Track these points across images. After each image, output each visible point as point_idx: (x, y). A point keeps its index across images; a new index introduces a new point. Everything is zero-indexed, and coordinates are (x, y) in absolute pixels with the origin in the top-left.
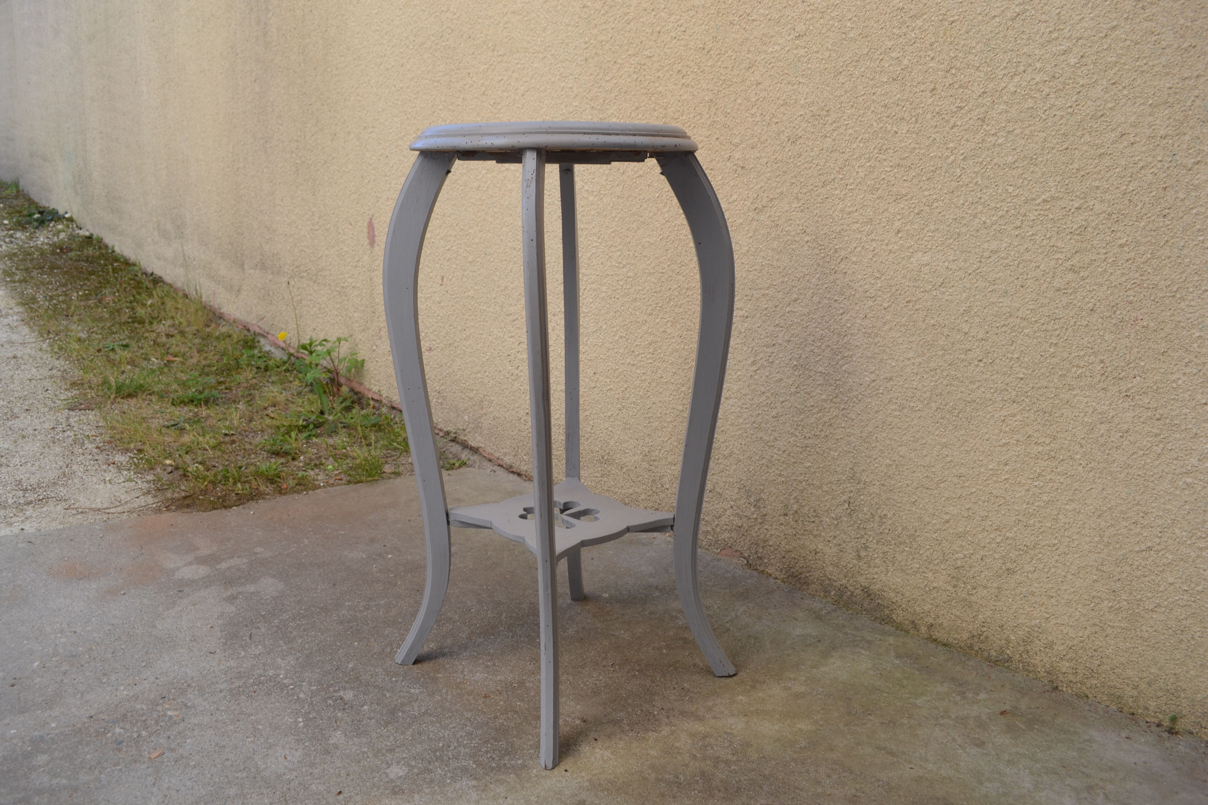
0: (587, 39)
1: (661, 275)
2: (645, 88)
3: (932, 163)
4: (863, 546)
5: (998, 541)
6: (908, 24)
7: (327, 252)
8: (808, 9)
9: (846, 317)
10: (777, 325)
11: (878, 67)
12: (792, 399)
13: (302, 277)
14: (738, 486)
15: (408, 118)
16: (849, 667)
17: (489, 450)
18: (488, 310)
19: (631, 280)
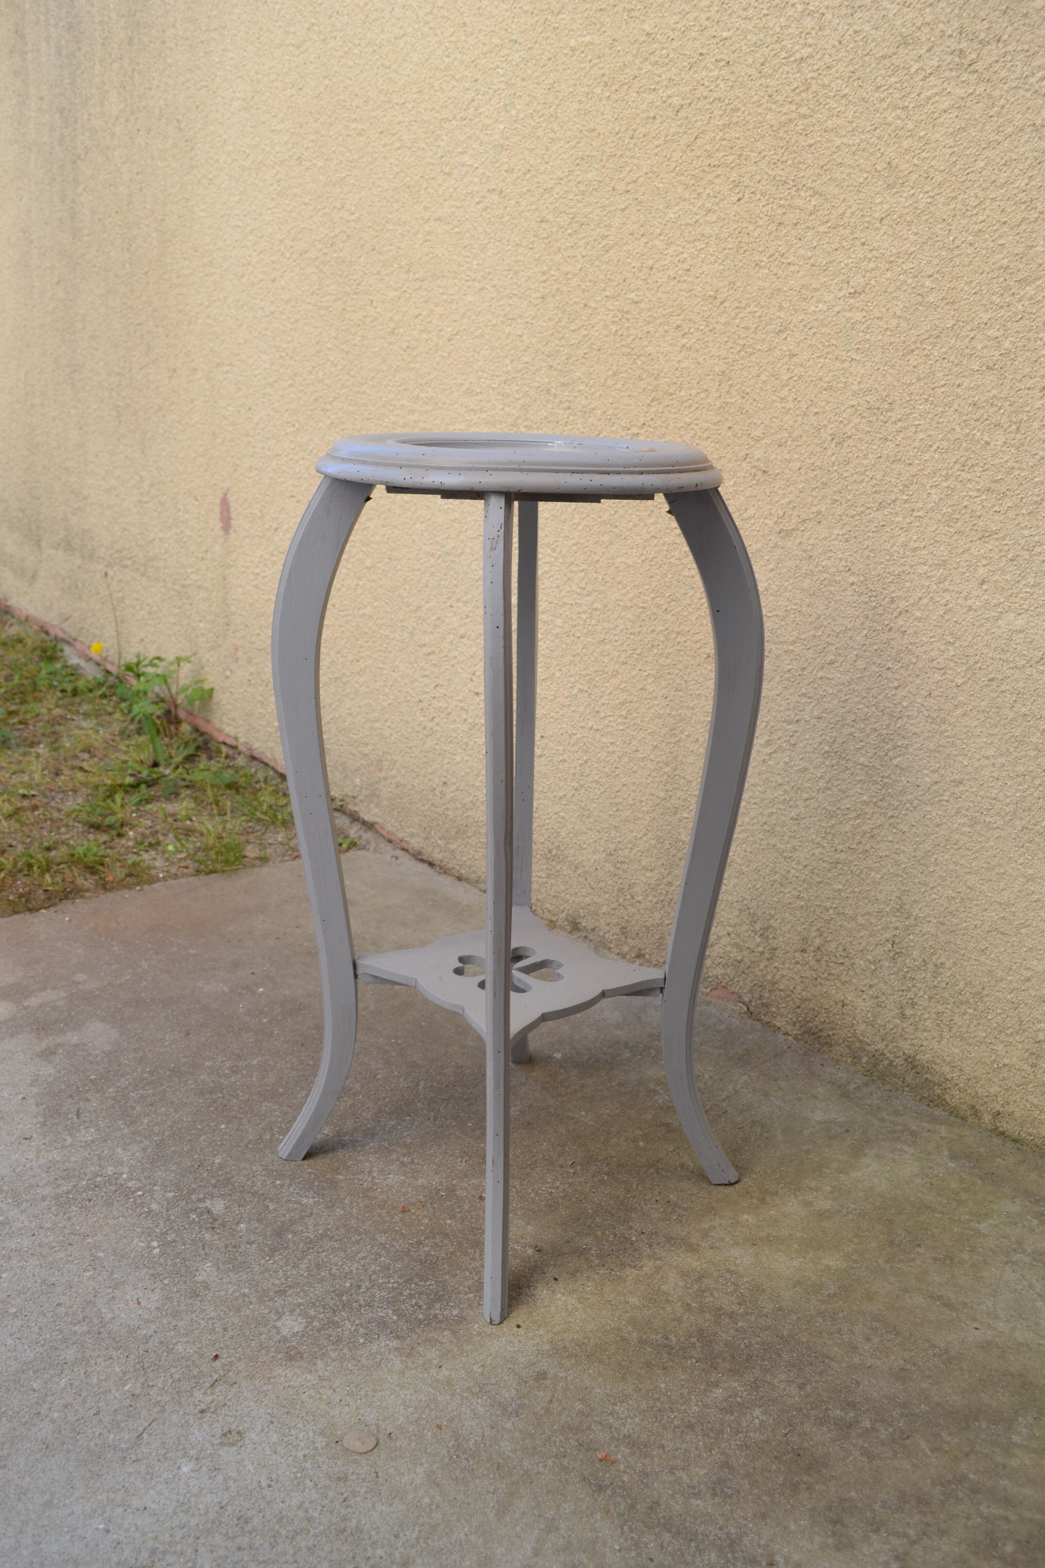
0: (545, 268)
1: (641, 610)
2: (627, 346)
3: (1036, 491)
4: (910, 1002)
6: (1013, 291)
7: (161, 535)
8: (869, 255)
9: (901, 693)
10: (804, 695)
11: (967, 348)
12: (820, 796)
13: (125, 567)
14: (739, 907)
15: (281, 357)
16: (888, 1172)
17: (389, 827)
18: (392, 636)
19: (598, 613)
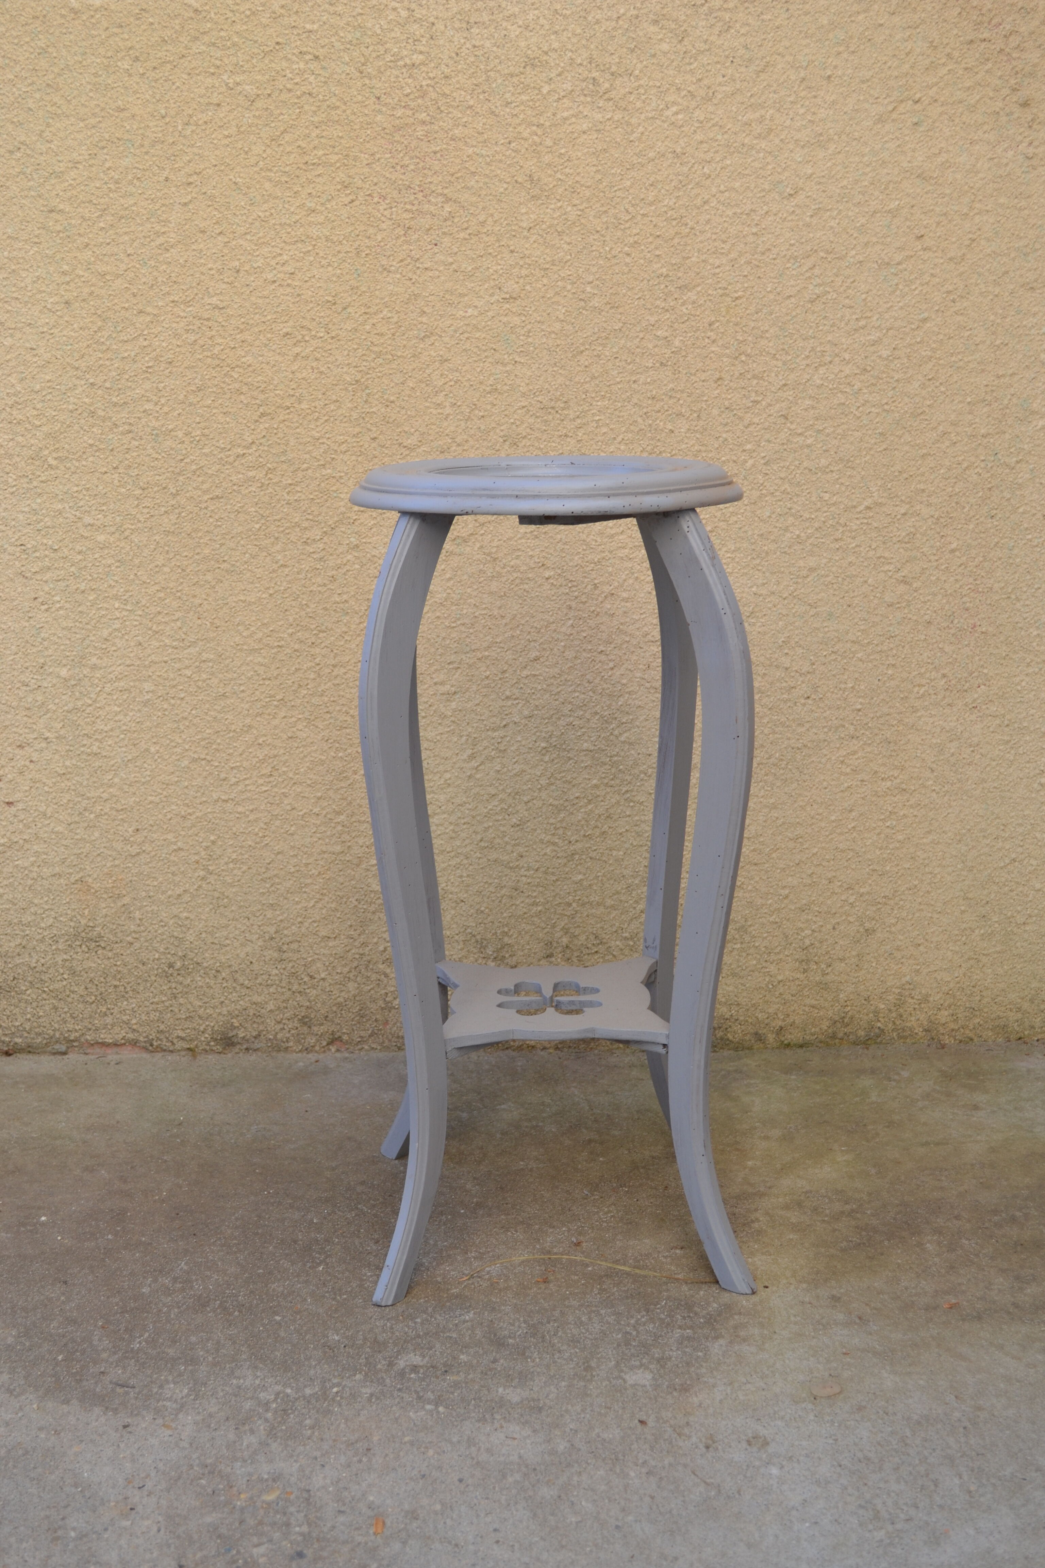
0: (66, 267)
1: (275, 650)
2: (214, 357)
5: (851, 901)
6: (675, 296)
9: (618, 672)
11: (638, 347)
12: (544, 795)
16: (770, 1098)
19: (211, 664)
